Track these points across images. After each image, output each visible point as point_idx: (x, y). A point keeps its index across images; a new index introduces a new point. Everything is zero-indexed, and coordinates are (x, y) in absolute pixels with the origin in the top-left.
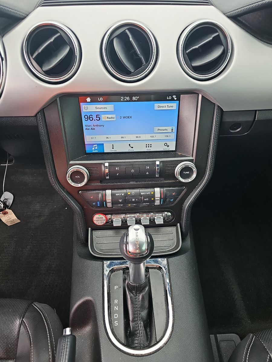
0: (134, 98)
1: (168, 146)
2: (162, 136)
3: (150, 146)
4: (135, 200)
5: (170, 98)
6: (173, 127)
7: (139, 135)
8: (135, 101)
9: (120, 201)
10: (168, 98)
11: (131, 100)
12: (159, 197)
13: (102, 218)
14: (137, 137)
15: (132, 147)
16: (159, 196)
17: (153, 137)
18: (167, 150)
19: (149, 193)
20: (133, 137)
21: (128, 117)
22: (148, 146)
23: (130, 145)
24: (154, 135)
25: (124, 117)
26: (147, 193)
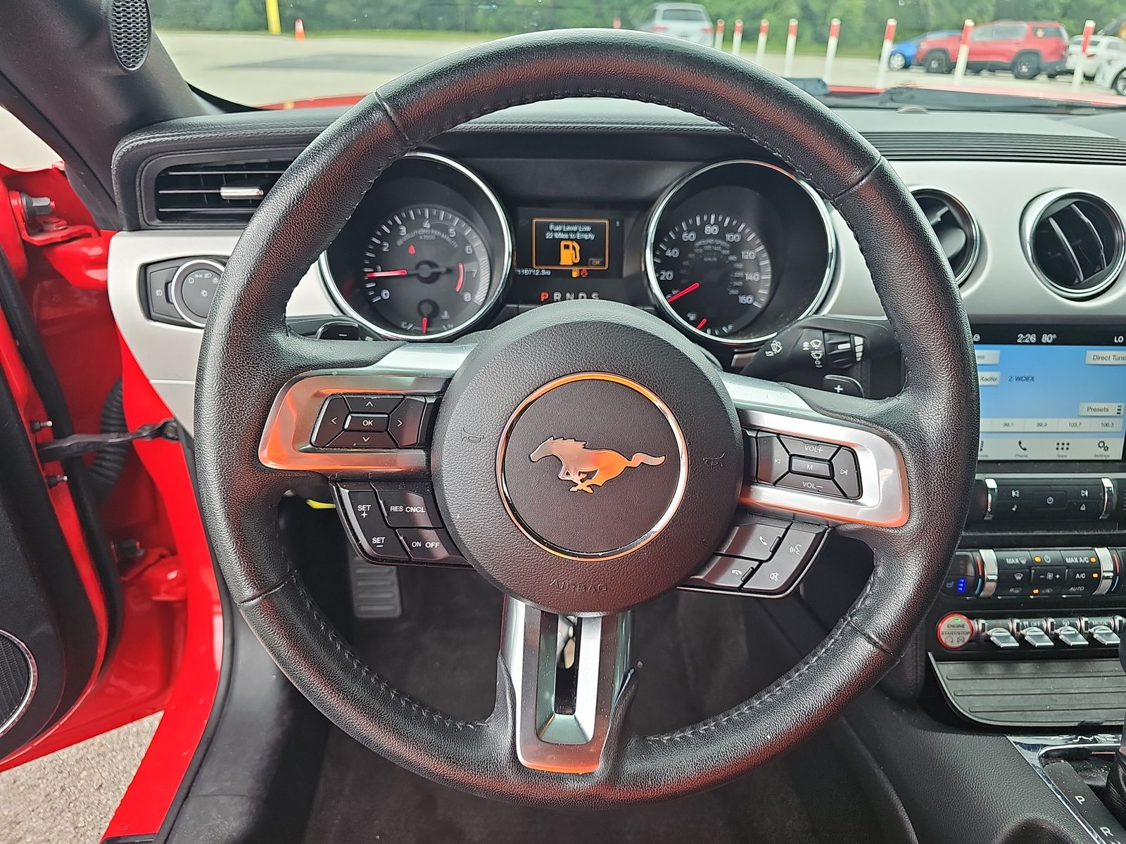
0: (1045, 338)
1: (1106, 449)
2: (1095, 425)
3: (1065, 446)
4: (1054, 577)
5: (1121, 339)
6: (1120, 404)
7: (1043, 421)
8: (1047, 344)
9: (1018, 578)
10: (1117, 339)
11: (1039, 342)
12: (1111, 572)
13: (963, 626)
14: (1039, 425)
15: (1025, 449)
16: (1112, 569)
17: (1074, 425)
18: (1104, 458)
19: (1085, 559)
20: (1030, 424)
21: (1027, 379)
22: (1060, 446)
23: (1020, 443)
24: (1078, 421)
25: (1018, 379)
26: (1081, 560)
